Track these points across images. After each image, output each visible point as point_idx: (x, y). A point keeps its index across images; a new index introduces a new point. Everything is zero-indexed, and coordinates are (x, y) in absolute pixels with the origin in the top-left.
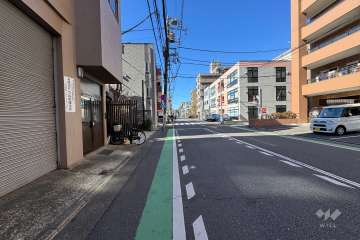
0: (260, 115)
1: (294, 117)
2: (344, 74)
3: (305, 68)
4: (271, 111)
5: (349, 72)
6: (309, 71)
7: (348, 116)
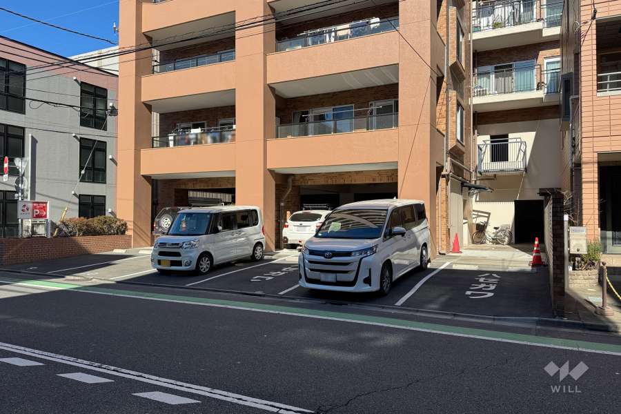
0: (28, 223)
1: (122, 230)
2: (214, 140)
3: (149, 107)
4: (63, 211)
5: (222, 139)
6: (155, 117)
7: (216, 231)
